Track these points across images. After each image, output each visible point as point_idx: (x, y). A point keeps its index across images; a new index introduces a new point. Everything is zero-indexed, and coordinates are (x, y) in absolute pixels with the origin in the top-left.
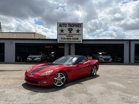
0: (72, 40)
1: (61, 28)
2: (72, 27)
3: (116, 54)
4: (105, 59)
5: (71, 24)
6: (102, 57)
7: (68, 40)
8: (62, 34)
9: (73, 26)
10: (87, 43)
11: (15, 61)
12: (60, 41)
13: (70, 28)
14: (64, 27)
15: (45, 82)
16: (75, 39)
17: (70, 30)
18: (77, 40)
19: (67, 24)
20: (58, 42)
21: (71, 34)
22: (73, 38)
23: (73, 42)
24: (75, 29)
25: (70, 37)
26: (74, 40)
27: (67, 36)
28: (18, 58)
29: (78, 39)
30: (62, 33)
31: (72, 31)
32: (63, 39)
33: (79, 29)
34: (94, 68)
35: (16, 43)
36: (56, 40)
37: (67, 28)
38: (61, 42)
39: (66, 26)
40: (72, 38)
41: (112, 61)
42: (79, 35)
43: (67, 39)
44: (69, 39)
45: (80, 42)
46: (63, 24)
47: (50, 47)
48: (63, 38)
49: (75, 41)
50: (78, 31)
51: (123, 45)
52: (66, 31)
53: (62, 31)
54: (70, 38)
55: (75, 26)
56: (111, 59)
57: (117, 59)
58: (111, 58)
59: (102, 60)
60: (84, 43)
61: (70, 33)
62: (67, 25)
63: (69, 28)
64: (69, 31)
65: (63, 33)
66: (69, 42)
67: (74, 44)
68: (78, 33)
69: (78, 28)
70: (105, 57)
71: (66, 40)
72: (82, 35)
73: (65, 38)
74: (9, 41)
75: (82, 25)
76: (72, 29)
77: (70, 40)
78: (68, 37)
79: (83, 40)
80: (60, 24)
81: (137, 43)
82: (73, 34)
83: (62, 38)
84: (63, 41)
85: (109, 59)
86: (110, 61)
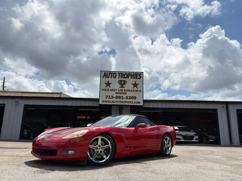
0: (125, 100)
1: (106, 80)
2: (125, 78)
3: (204, 129)
4: (185, 137)
5: (124, 73)
6: (180, 133)
7: (118, 100)
8: (108, 90)
9: (128, 76)
10: (151, 105)
11: (20, 139)
12: (103, 102)
13: (122, 79)
14: (111, 77)
16: (130, 99)
17: (122, 84)
18: (134, 100)
19: (117, 73)
20: (101, 103)
21: (123, 89)
22: (127, 97)
23: (126, 104)
24: (130, 81)
25: (121, 95)
26: (128, 100)
27: (116, 93)
29: (135, 98)
30: (108, 87)
31: (124, 84)
32: (109, 98)
33: (138, 81)
35: (25, 105)
36: (97, 100)
37: (117, 79)
38: (105, 103)
39: (115, 76)
40: (124, 96)
41: (198, 141)
42: (137, 91)
43: (117, 97)
44: (119, 97)
45: (139, 103)
46: (110, 73)
48: (109, 96)
49: (130, 102)
50: (135, 85)
51: (216, 110)
52: (115, 85)
53: (108, 84)
54: (122, 97)
55: (130, 77)
56: (197, 137)
58: (196, 135)
59: (180, 139)
60: (147, 105)
61: (121, 89)
62: (118, 75)
63: (120, 79)
64: (120, 84)
65: (110, 89)
66: (119, 104)
67: (129, 107)
68: (135, 88)
69: (136, 80)
70: (184, 133)
71: (114, 100)
72: (142, 91)
73: (112, 96)
74: (14, 101)
75: (141, 76)
76: (125, 82)
77: (121, 100)
78: (118, 95)
79: (145, 101)
80: (105, 73)
82: (127, 90)
83: (107, 96)
84: (110, 102)
85: (192, 137)
86: (194, 141)
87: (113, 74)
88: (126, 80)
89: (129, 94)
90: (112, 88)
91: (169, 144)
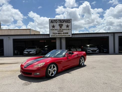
0: (62, 35)
1: (52, 24)
2: (62, 23)
3: (102, 46)
4: (92, 51)
5: (61, 20)
6: (90, 49)
7: (59, 35)
8: (54, 30)
9: (63, 22)
10: (76, 36)
11: (13, 55)
12: (52, 36)
14: (55, 23)
15: (38, 73)
16: (65, 34)
17: (61, 26)
18: (67, 35)
19: (58, 20)
20: (50, 37)
21: (61, 29)
22: (63, 33)
23: (63, 37)
24: (65, 24)
25: (60, 32)
27: (58, 31)
28: (16, 52)
29: (68, 33)
30: (53, 28)
32: (55, 34)
33: (69, 24)
34: (82, 59)
36: (49, 35)
37: (58, 24)
38: (52, 37)
39: (57, 22)
40: (62, 32)
41: (98, 52)
42: (68, 29)
43: (58, 33)
44: (60, 33)
45: (70, 36)
46: (54, 20)
47: (43, 41)
48: (55, 33)
49: (65, 36)
50: (68, 26)
51: (108, 37)
52: (57, 27)
53: (53, 27)
54: (61, 33)
55: (65, 22)
56: (98, 50)
57: (103, 50)
58: (97, 49)
59: (90, 52)
60: (74, 36)
61: (60, 29)
62: (58, 21)
63: (60, 23)
64: (60, 26)
65: (54, 29)
66: (60, 37)
67: (65, 38)
68: (68, 28)
69: (68, 23)
70: (92, 49)
71: (57, 35)
72: (71, 30)
73: (56, 33)
74: (7, 37)
75: (71, 21)
76: (62, 25)
77: (60, 35)
78: (59, 32)
79: (72, 34)
80: (51, 20)
81: (121, 35)
82: (63, 30)
83: (53, 33)
84: (55, 36)
85: (96, 51)
87: (56, 21)
88: (63, 24)
89: (65, 31)
90: (55, 29)
91: (83, 61)
